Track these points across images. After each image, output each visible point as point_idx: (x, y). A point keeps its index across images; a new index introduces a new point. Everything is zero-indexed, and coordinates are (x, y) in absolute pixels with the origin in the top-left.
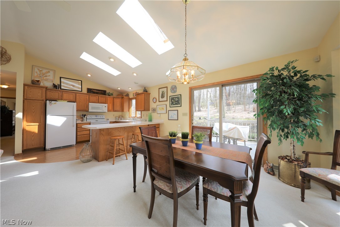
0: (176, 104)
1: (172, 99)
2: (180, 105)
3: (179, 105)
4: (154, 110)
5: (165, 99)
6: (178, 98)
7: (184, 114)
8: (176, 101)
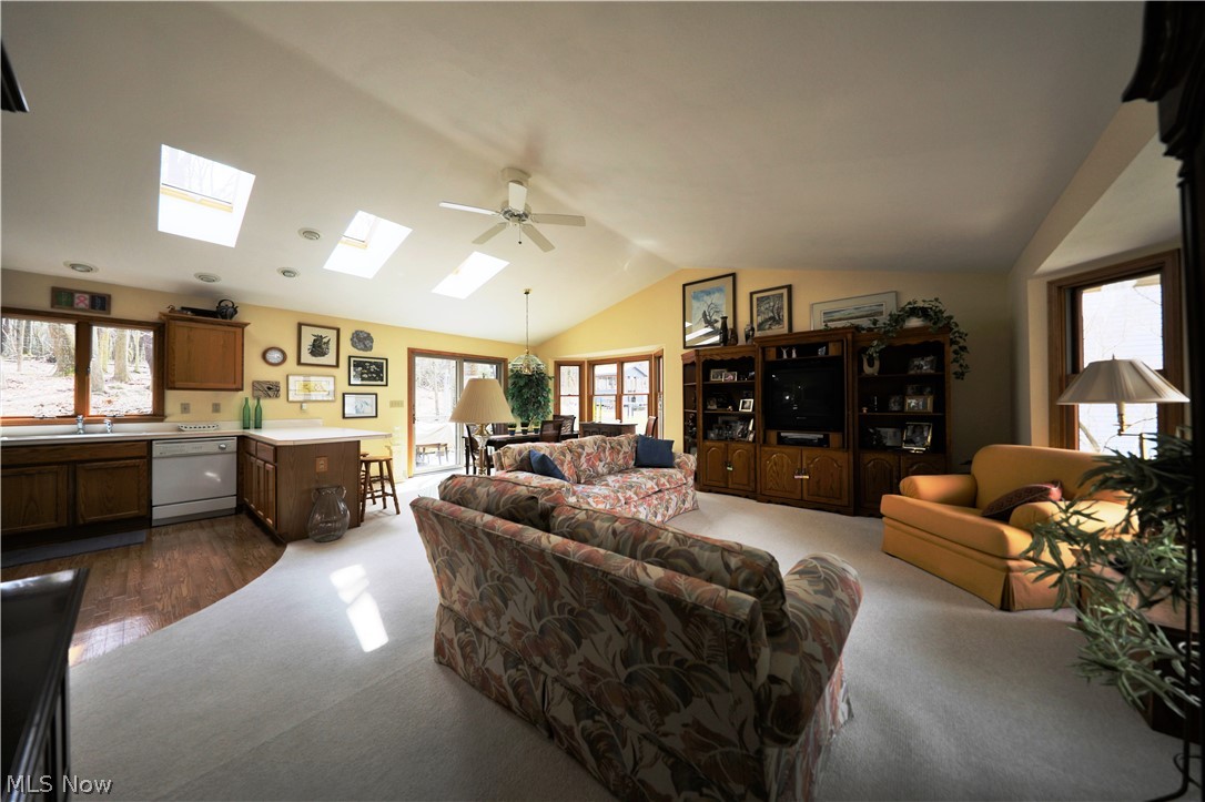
0: (369, 379)
1: (357, 364)
2: (384, 383)
3: (379, 383)
4: (271, 390)
5: (330, 359)
6: (380, 366)
7: (394, 404)
8: (373, 372)
